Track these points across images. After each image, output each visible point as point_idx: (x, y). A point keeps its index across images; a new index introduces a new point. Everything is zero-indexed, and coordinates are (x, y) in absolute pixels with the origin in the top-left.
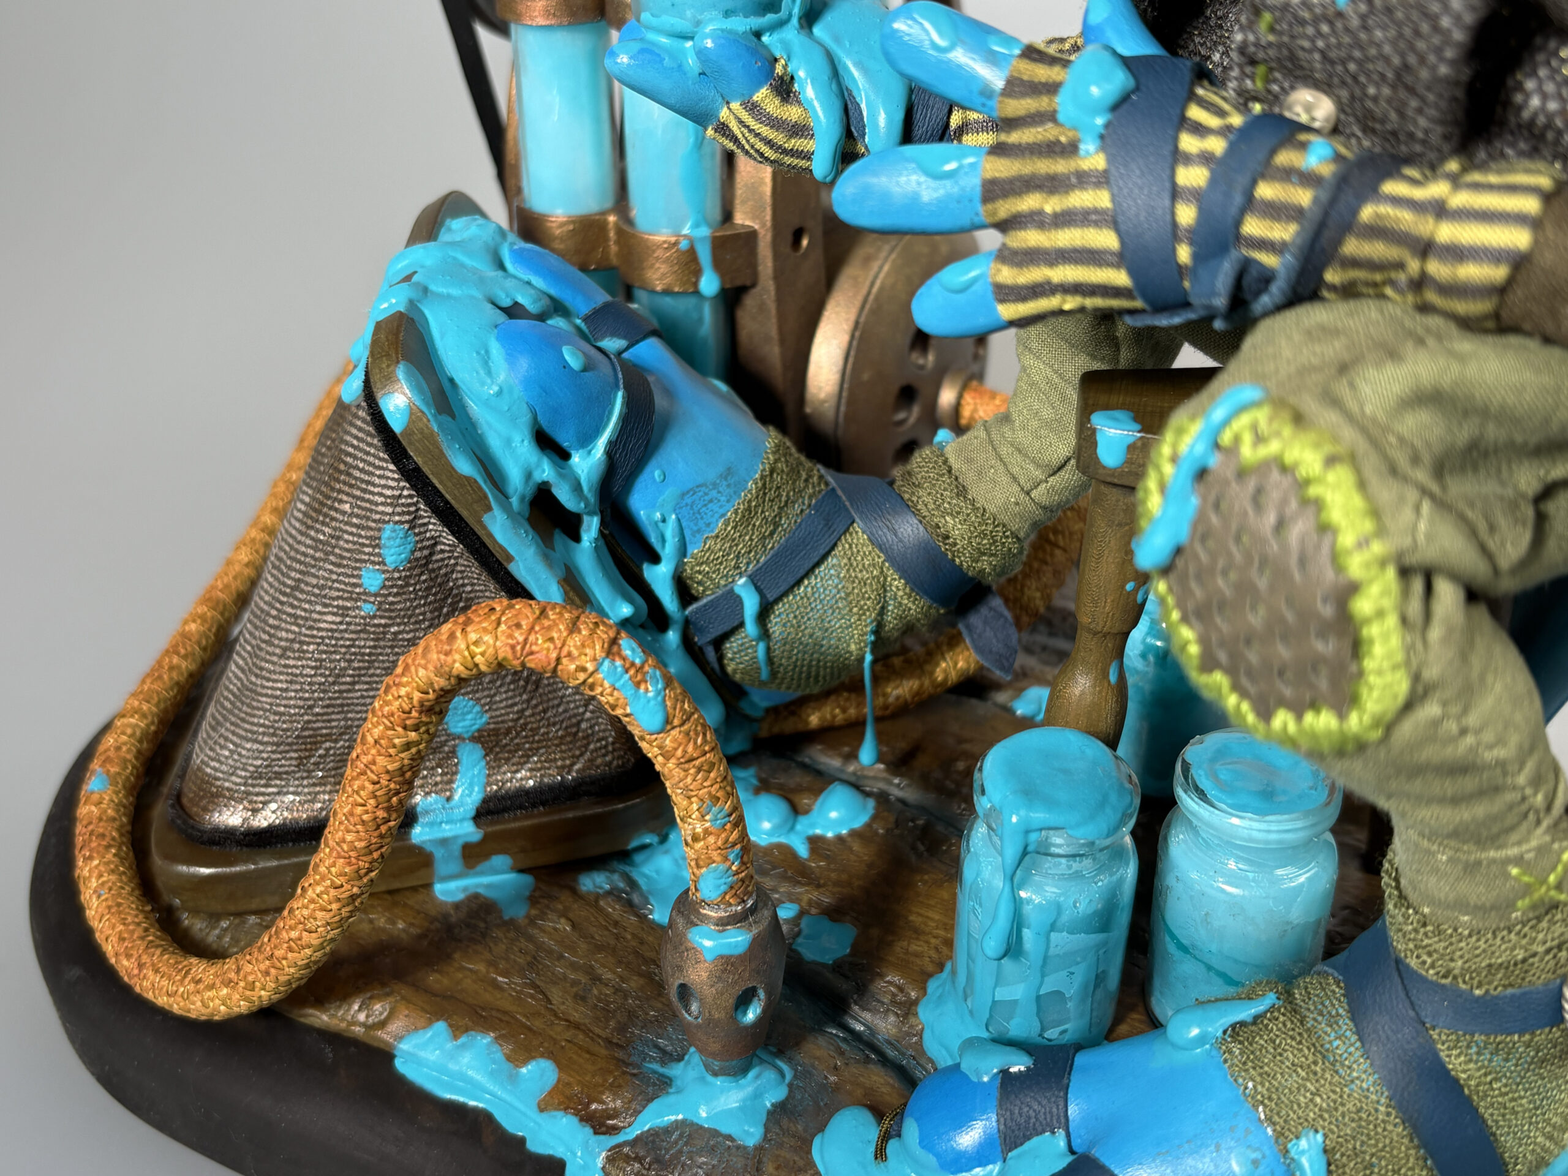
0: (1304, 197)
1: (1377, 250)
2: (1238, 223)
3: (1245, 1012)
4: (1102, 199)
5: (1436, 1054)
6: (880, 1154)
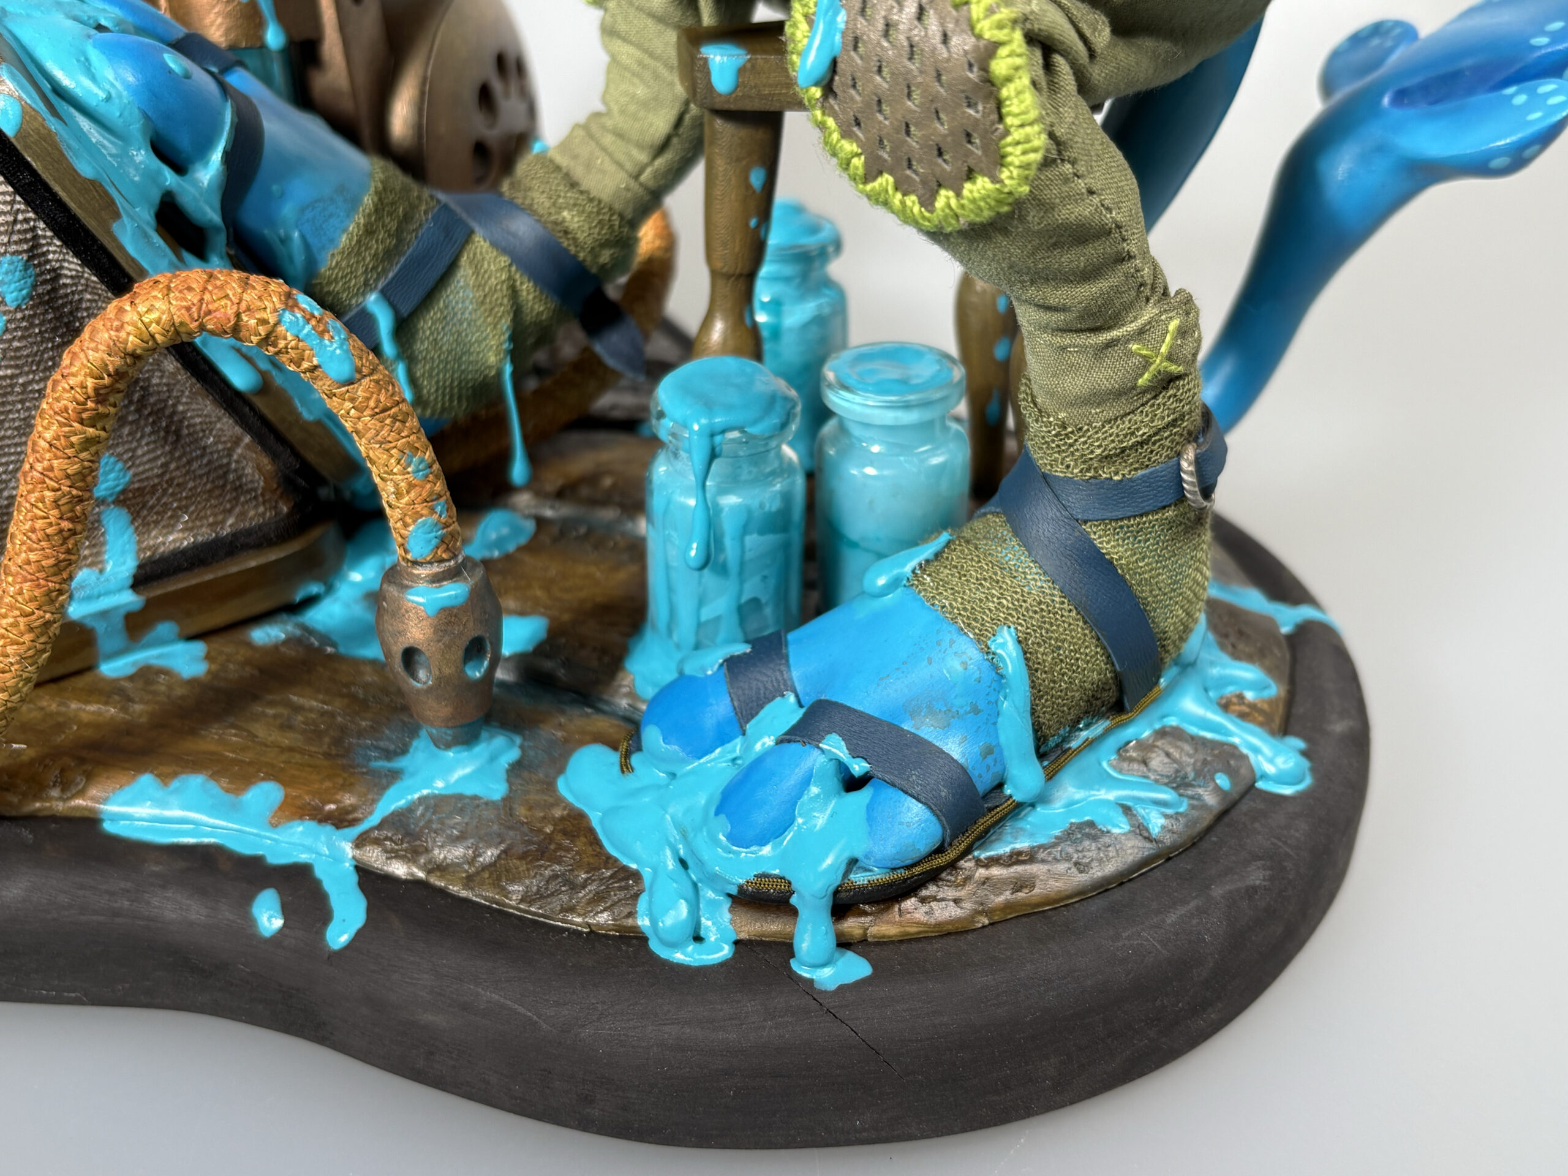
3: (927, 551)
5: (1091, 542)
6: (626, 767)
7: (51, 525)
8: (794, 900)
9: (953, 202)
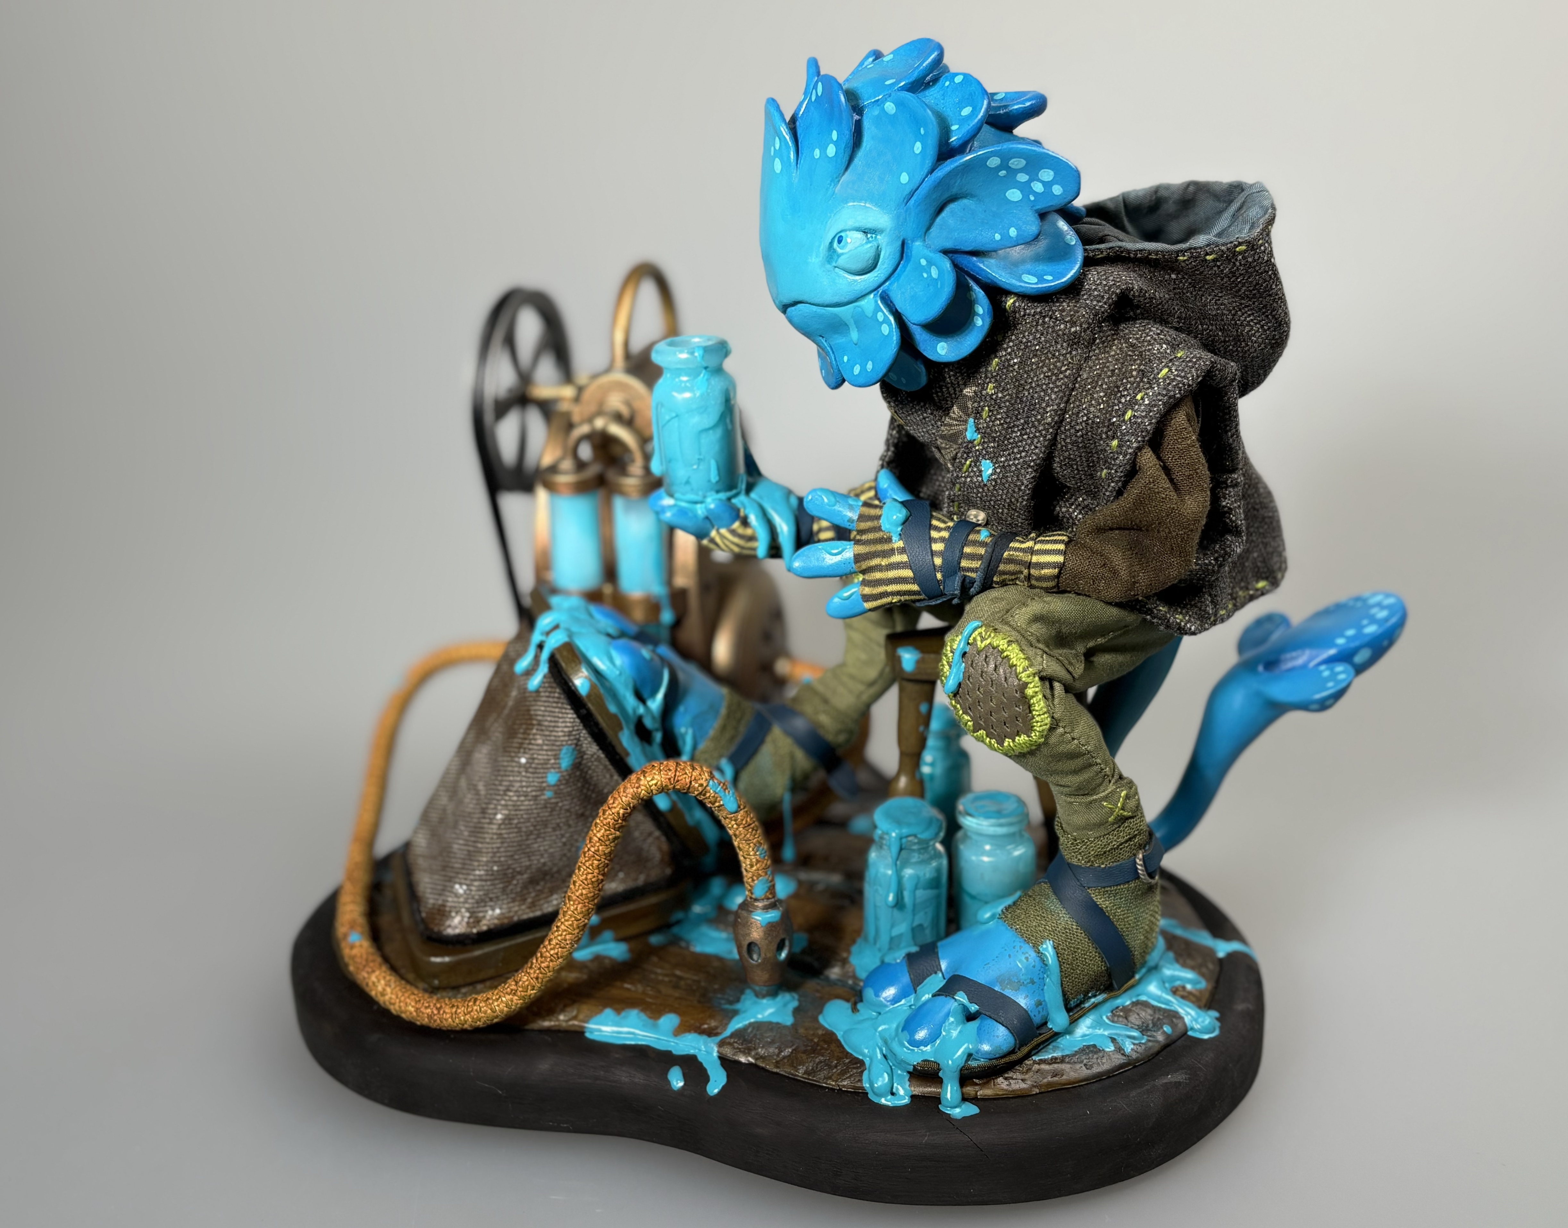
0: (982, 551)
1: (1011, 567)
2: (960, 563)
3: (1009, 901)
4: (904, 558)
5: (1091, 898)
6: (855, 1009)
7: (594, 877)
8: (940, 1074)
9: (1011, 744)
